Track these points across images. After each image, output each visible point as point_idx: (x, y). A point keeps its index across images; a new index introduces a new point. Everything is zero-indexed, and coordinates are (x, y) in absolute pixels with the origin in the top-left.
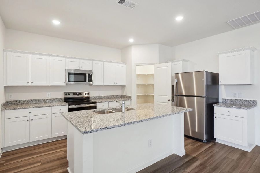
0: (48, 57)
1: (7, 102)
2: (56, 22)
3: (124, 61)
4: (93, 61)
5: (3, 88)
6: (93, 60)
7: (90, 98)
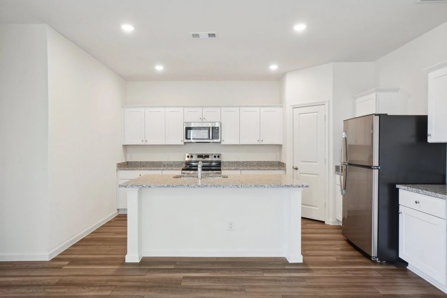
0: (162, 109)
1: (127, 162)
2: (159, 68)
3: (281, 103)
4: (223, 109)
5: (121, 147)
6: (221, 107)
7: (222, 164)
